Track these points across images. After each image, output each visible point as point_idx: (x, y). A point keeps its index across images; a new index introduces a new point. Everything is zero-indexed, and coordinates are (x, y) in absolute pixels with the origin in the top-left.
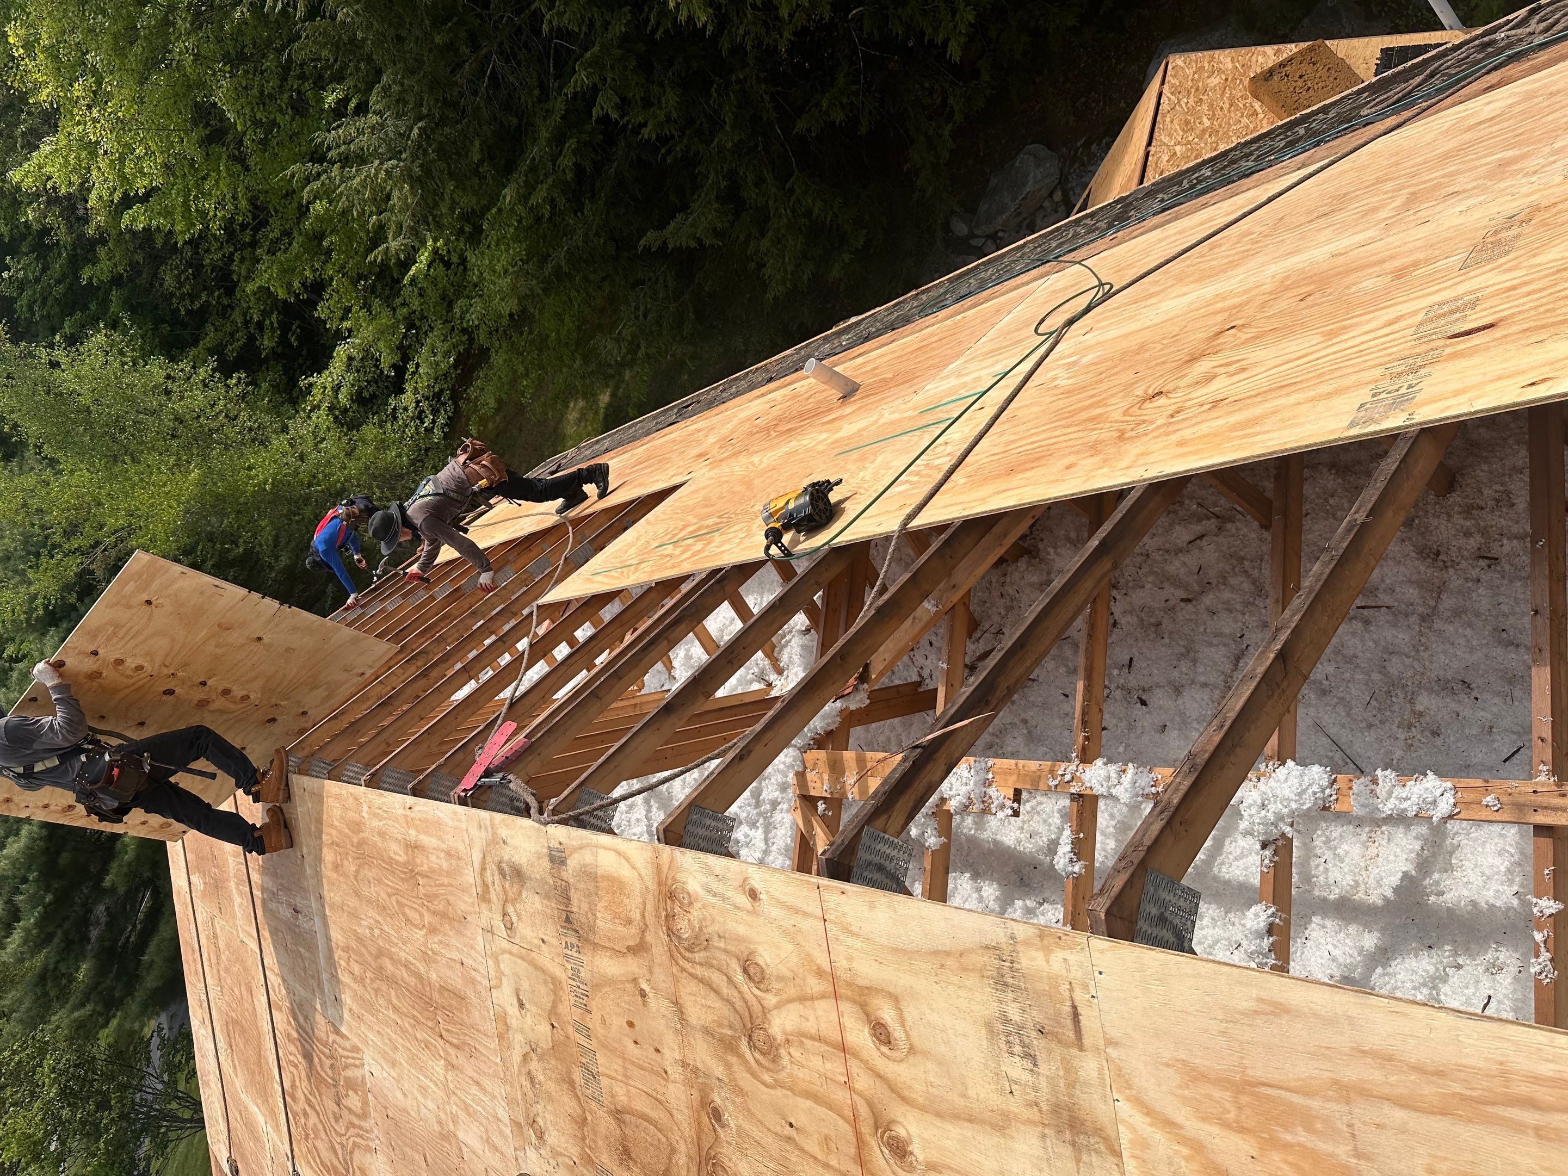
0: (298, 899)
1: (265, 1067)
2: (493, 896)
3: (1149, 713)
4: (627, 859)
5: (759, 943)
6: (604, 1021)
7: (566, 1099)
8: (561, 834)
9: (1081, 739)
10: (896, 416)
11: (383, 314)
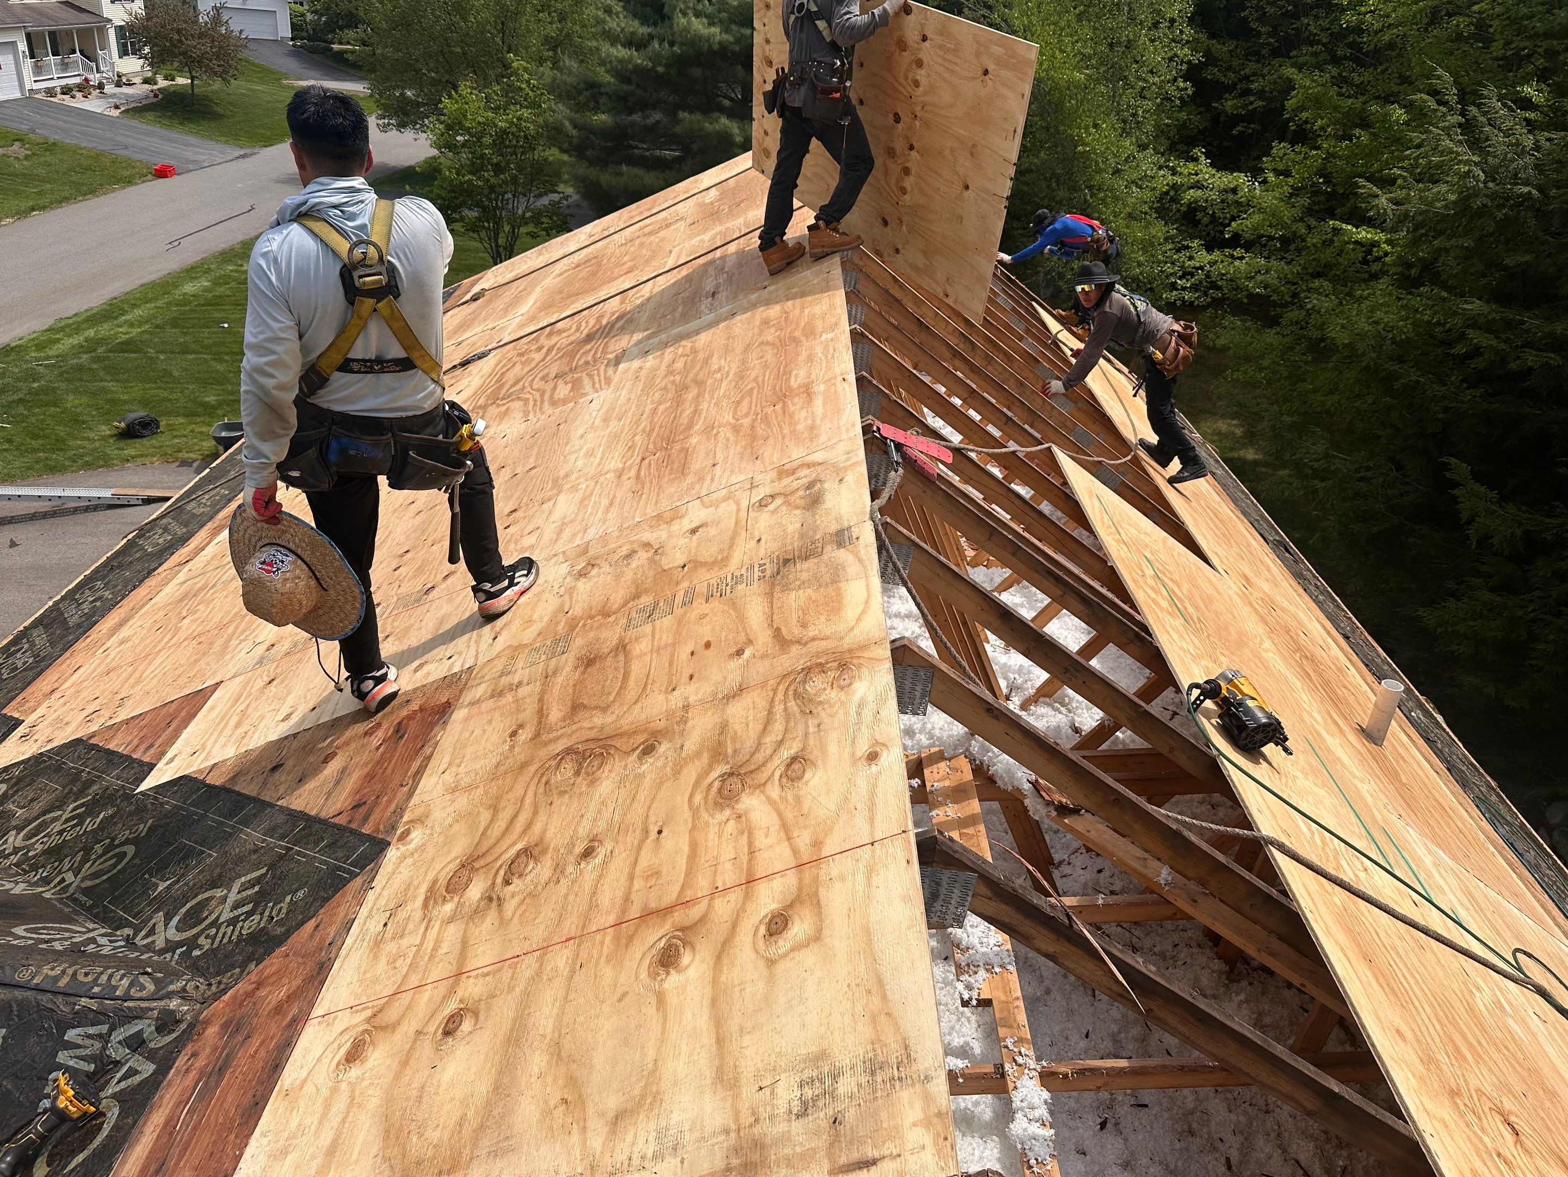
0: (724, 294)
1: (568, 301)
2: (786, 481)
3: (1095, 1135)
4: (864, 612)
5: (826, 770)
6: (703, 617)
7: (621, 593)
8: (867, 535)
9: (1063, 1069)
10: (1369, 800)
11: (1294, 211)
